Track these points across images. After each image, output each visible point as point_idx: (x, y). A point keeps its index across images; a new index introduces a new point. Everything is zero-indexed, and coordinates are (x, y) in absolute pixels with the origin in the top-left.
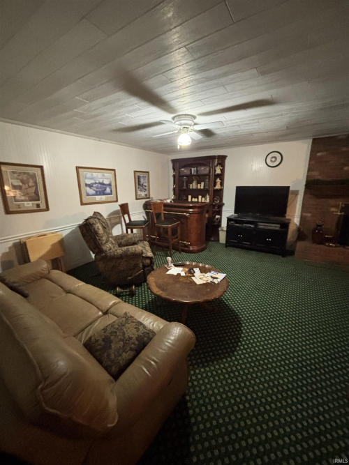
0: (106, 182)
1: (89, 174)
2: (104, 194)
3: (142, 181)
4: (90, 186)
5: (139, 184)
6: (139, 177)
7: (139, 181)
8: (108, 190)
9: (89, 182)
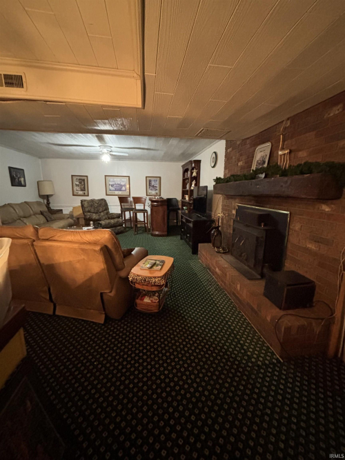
0: (122, 184)
1: (111, 179)
2: (120, 190)
3: (153, 183)
4: (112, 186)
5: (150, 185)
6: (150, 181)
7: (150, 183)
8: (124, 188)
9: (111, 183)
